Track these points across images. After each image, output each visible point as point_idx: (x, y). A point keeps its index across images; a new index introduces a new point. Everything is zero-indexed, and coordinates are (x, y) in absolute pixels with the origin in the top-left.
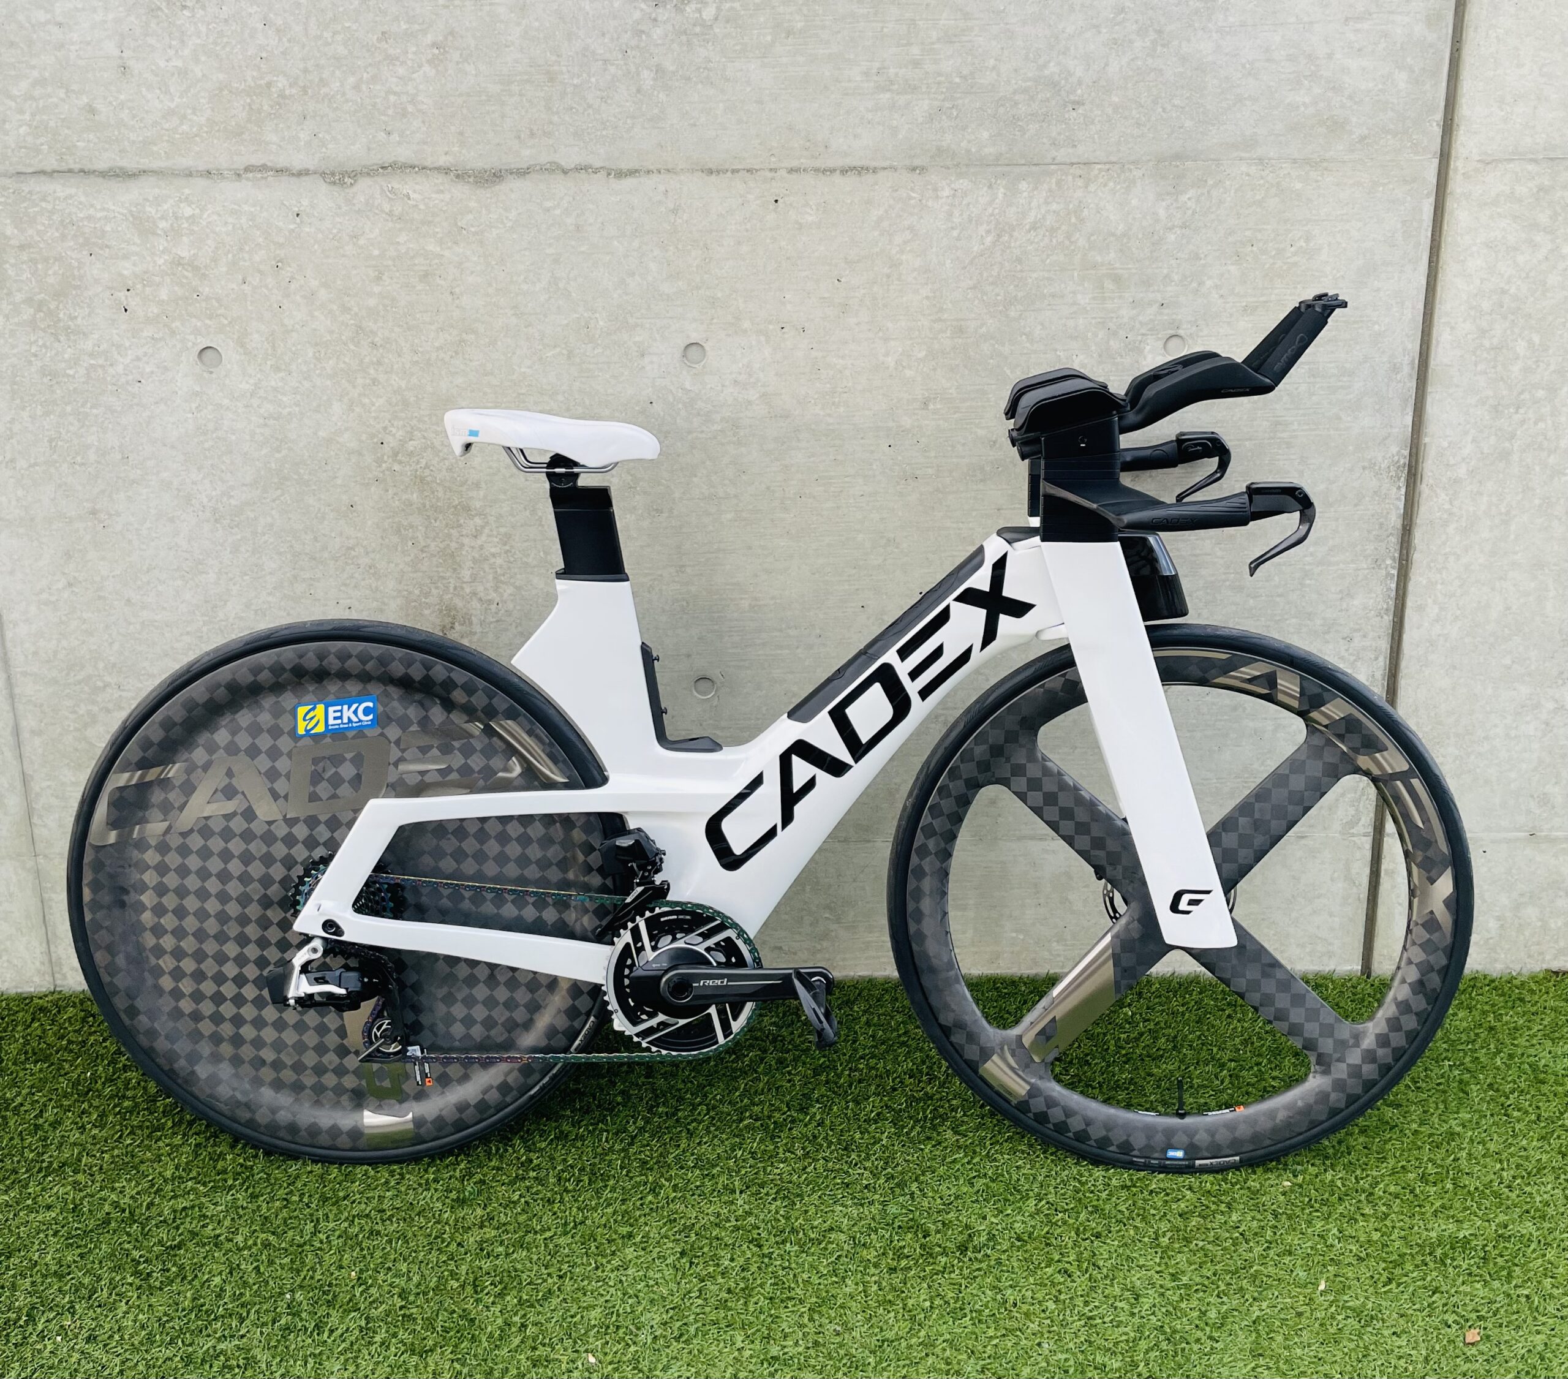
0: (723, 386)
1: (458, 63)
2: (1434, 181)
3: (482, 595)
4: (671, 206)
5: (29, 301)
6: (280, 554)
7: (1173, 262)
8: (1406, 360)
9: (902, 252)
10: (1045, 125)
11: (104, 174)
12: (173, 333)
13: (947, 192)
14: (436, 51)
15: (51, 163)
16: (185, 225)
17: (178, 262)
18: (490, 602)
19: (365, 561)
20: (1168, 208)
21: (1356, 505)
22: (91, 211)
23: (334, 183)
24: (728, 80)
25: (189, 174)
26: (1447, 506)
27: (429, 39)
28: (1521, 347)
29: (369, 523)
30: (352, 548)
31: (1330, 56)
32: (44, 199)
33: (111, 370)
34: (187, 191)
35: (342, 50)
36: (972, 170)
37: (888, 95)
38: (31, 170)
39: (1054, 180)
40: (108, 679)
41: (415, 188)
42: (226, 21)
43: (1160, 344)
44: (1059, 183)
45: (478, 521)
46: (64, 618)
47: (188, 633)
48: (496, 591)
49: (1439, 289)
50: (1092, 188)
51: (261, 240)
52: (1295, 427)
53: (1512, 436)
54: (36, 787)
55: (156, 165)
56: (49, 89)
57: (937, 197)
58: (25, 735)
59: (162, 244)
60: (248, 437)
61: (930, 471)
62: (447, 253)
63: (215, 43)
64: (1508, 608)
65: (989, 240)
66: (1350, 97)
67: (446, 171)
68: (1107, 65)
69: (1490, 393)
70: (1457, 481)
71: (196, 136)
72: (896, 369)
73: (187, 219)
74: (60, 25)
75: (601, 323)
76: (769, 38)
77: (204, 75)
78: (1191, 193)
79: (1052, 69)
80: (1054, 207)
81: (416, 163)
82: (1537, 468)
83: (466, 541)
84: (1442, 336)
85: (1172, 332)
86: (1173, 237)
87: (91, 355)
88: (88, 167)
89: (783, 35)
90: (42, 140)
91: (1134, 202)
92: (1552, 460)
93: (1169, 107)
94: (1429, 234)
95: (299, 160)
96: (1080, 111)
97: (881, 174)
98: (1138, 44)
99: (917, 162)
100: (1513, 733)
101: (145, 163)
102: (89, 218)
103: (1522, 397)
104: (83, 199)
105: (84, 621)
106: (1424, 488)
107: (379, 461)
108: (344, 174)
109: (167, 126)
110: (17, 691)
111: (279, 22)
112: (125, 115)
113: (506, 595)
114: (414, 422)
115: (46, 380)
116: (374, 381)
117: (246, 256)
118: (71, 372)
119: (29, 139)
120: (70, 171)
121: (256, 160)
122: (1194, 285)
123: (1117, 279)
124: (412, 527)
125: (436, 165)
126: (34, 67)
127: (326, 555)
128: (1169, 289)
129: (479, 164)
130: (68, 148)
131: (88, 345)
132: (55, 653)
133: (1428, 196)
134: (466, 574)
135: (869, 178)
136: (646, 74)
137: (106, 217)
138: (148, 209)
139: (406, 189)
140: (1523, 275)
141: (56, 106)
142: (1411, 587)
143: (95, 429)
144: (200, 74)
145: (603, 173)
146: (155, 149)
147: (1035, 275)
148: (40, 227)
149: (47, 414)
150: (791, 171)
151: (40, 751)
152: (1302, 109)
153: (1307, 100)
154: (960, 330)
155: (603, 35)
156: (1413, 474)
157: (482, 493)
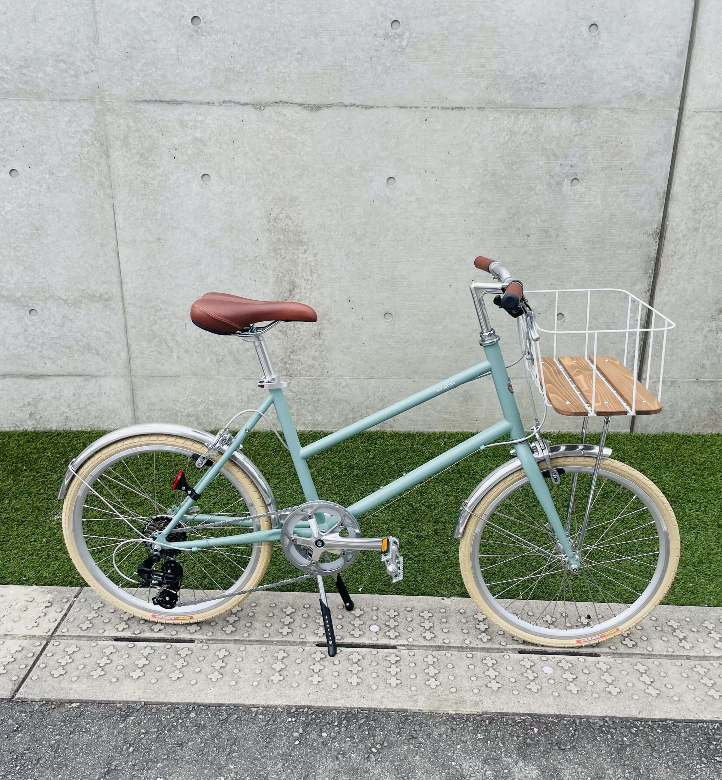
0: (402, 195)
1: (307, 61)
2: (677, 119)
3: (305, 277)
4: (385, 121)
5: (138, 153)
6: (229, 258)
7: (576, 149)
8: (662, 191)
9: (473, 142)
10: (531, 92)
11: (168, 102)
12: (192, 167)
13: (492, 118)
14: (299, 56)
15: (149, 97)
16: (199, 124)
17: (195, 139)
18: (308, 280)
19: (262, 262)
20: (575, 127)
21: (640, 248)
22: (163, 117)
23: (257, 109)
24: (410, 70)
25: (202, 103)
26: (674, 249)
27: (296, 51)
28: (705, 186)
29: (264, 247)
30: (257, 257)
31: (640, 68)
32: (145, 112)
33: (168, 182)
34: (200, 110)
35: (262, 54)
36: (502, 109)
37: (471, 78)
38: (141, 100)
39: (533, 115)
40: (162, 306)
41: (288, 112)
42: (219, 41)
43: (570, 182)
44: (535, 116)
45: (305, 247)
46: (146, 282)
47: (193, 289)
48: (311, 276)
49: (676, 163)
50: (547, 118)
51: (227, 131)
52: (619, 216)
53: (700, 222)
54: (132, 349)
55: (189, 99)
56: (149, 67)
57: (488, 120)
58: (129, 328)
59: (190, 131)
60: (219, 211)
61: (479, 231)
62: (298, 138)
63: (214, 50)
64: (694, 290)
65: (507, 138)
66: (647, 84)
67: (300, 104)
68: (555, 68)
69: (692, 204)
70: (678, 239)
71: (205, 88)
72: (468, 189)
73: (200, 122)
74: (155, 41)
75: (356, 168)
76: (427, 54)
77: (209, 63)
78: (585, 121)
79: (535, 70)
80: (533, 125)
81: (289, 101)
82: (708, 235)
83: (300, 255)
84: (676, 181)
85: (575, 177)
86: (576, 139)
87: (161, 176)
88: (163, 99)
89: (432, 53)
90: (146, 88)
91: (563, 124)
92: (714, 232)
93: (578, 87)
94: (674, 140)
95: (243, 99)
96: (544, 87)
97: (467, 110)
98: (568, 61)
99: (481, 106)
100: (693, 340)
101: (185, 98)
102: (162, 120)
103: (705, 206)
104: (160, 112)
105: (154, 283)
106: (666, 242)
107: (269, 222)
108: (260, 105)
109: (194, 83)
110: (126, 310)
111: (239, 42)
112: (178, 79)
113: (314, 278)
114: (282, 207)
115: (143, 185)
116: (268, 189)
117: (222, 138)
118: (152, 182)
119: (141, 87)
120: (156, 101)
121: (228, 98)
122: (584, 158)
123: (555, 155)
124: (280, 249)
125: (297, 102)
126: (143, 58)
127: (247, 259)
128: (574, 160)
129: (313, 102)
130: (155, 92)
131: (160, 172)
132: (142, 295)
133: (674, 124)
134: (300, 269)
135: (462, 112)
136: (379, 68)
137: (169, 120)
138: (185, 117)
139: (285, 112)
140: (708, 158)
141: (152, 74)
142: (658, 281)
143: (160, 206)
144: (207, 63)
145: (360, 107)
146: (189, 93)
147: (523, 153)
148: (143, 123)
149: (142, 199)
150: (433, 108)
151: (135, 334)
152: (629, 88)
153: (631, 85)
154: (494, 175)
155: (363, 51)
156: (661, 235)
157: (307, 236)
